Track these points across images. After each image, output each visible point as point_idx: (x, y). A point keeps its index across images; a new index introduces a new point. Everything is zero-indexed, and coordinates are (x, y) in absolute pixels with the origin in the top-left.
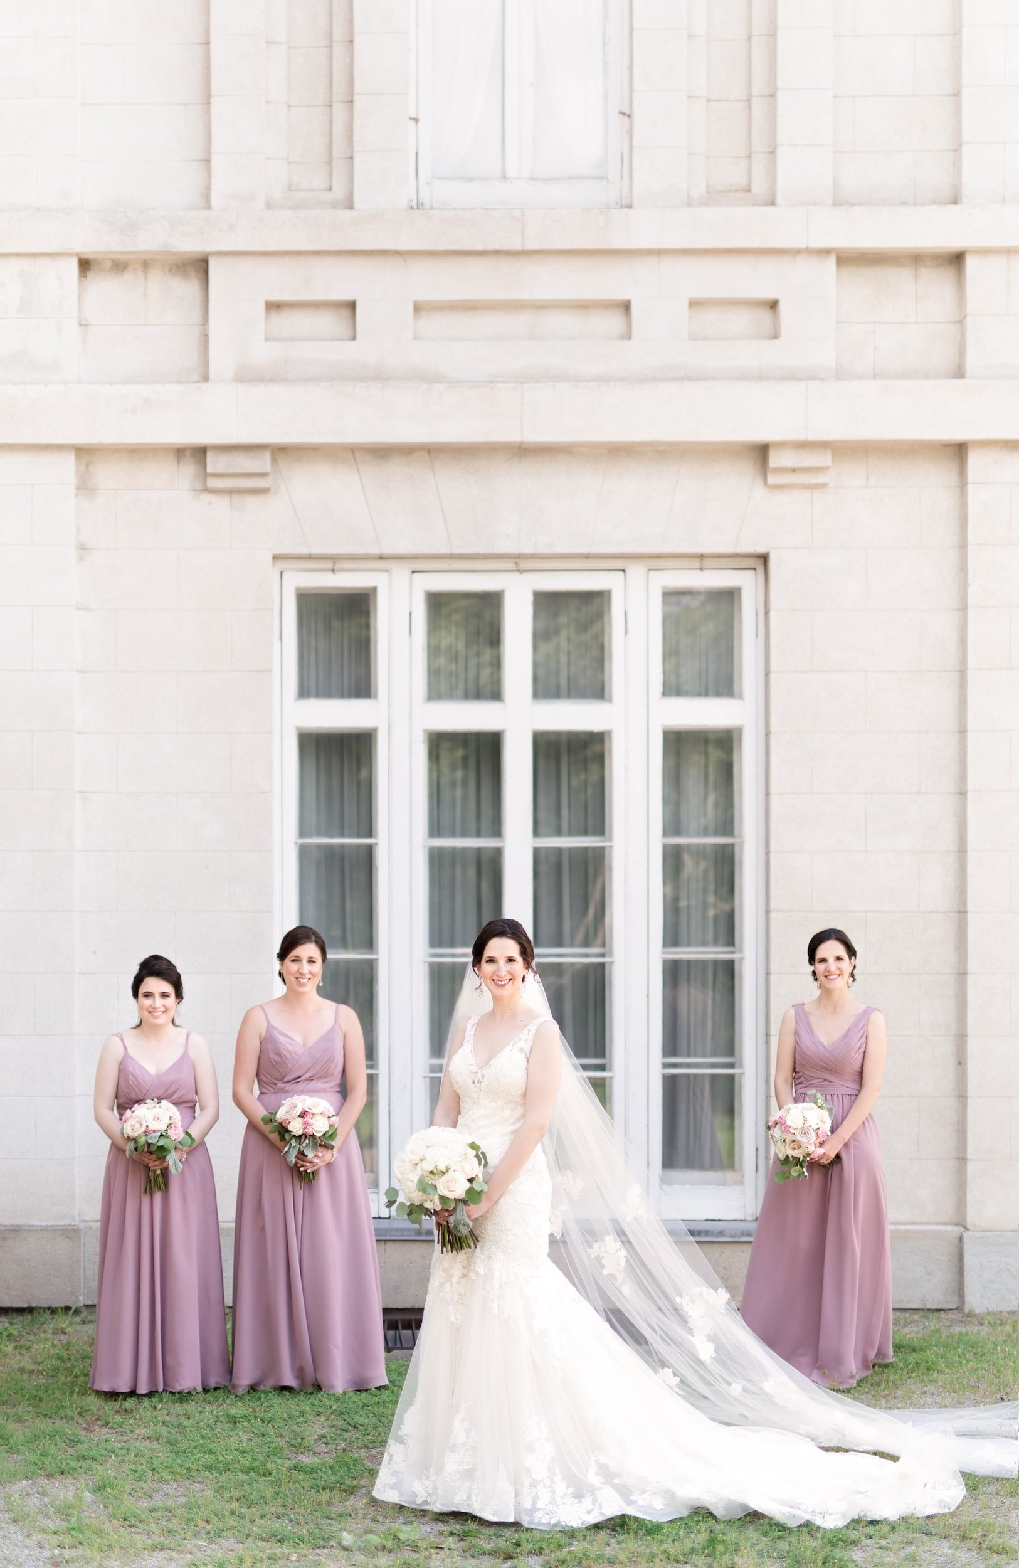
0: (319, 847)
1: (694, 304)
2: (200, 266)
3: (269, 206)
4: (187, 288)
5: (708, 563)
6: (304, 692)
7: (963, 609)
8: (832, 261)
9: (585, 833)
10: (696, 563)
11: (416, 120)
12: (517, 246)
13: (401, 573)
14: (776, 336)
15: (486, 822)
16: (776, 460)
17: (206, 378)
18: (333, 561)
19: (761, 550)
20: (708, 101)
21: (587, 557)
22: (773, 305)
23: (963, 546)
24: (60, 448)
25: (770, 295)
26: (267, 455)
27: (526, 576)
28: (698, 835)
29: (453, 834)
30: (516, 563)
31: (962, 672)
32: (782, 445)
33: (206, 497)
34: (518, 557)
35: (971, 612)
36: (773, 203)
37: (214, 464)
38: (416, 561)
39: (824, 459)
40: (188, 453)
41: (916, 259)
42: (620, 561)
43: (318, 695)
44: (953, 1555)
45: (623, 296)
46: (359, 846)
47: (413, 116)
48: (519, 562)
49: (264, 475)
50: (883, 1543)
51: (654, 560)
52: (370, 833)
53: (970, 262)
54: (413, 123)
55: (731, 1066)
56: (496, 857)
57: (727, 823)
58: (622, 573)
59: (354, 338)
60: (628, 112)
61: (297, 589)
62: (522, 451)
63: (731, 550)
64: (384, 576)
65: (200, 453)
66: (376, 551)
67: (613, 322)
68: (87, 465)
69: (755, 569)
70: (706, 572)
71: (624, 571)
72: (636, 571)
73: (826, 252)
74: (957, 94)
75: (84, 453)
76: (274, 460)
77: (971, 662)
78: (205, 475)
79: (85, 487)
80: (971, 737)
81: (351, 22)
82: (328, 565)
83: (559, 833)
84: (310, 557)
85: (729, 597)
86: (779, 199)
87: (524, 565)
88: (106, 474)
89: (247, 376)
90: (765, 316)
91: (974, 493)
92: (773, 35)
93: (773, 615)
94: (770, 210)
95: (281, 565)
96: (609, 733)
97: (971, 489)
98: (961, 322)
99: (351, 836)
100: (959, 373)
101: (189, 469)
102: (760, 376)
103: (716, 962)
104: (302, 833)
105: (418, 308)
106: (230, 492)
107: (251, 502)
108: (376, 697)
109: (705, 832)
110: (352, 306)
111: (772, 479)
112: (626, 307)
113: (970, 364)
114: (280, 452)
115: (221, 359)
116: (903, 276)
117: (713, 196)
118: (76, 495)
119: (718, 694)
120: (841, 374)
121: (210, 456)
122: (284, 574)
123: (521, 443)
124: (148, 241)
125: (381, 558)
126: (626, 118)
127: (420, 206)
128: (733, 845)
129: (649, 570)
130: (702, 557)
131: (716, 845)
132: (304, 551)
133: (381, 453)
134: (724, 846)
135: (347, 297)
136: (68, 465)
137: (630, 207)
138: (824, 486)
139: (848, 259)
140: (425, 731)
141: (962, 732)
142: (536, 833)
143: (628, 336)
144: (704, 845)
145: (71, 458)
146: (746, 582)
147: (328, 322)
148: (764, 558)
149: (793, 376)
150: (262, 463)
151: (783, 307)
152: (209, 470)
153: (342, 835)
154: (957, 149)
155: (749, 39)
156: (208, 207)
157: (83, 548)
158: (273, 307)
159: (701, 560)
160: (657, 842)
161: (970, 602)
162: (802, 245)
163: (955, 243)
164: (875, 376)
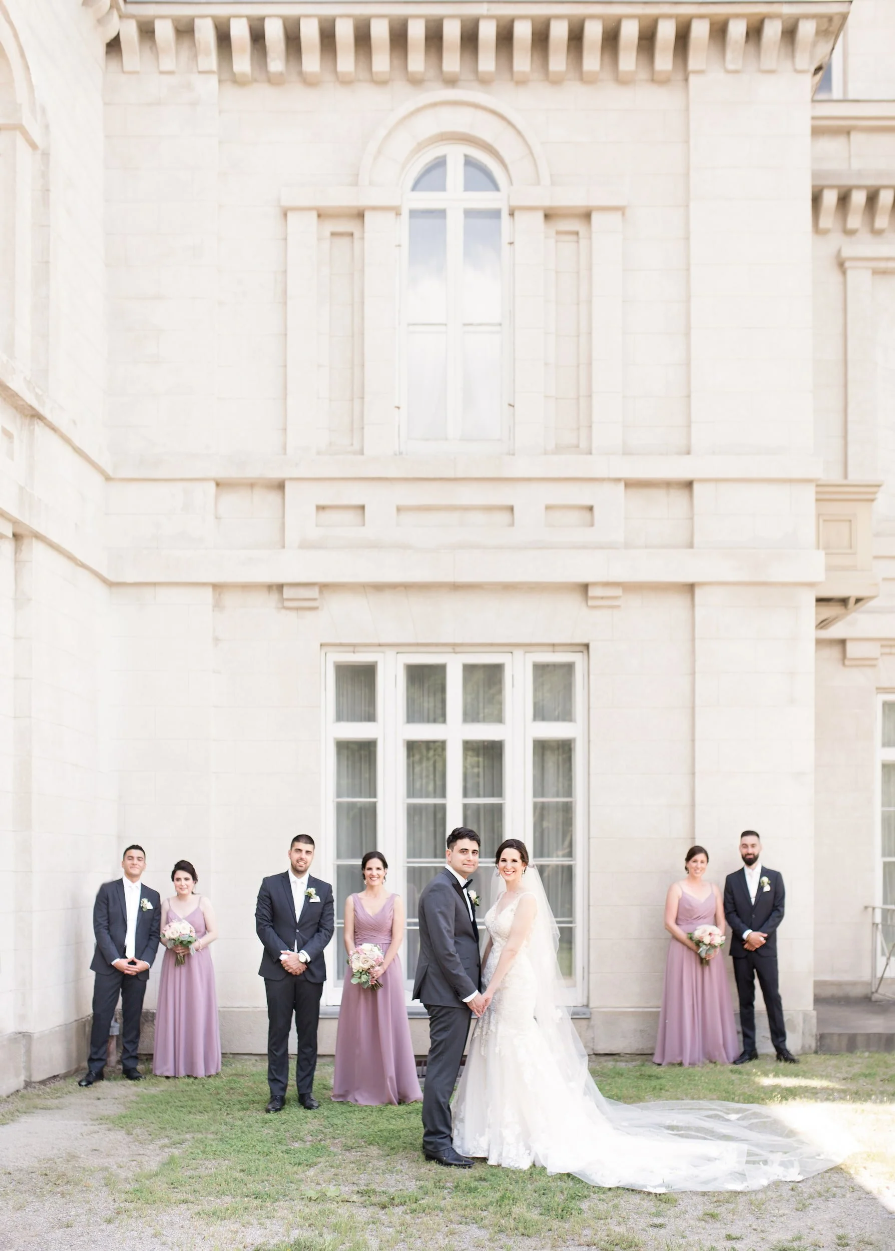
0: (348, 803)
1: (548, 508)
2: (280, 486)
3: (319, 453)
4: (273, 497)
5: (557, 648)
6: (339, 718)
7: (693, 673)
8: (622, 485)
9: (493, 796)
10: (551, 649)
11: (398, 408)
12: (451, 475)
13: (390, 654)
14: (592, 525)
15: (439, 790)
16: (592, 592)
17: (284, 547)
18: (354, 647)
19: (585, 641)
20: (557, 399)
21: (492, 645)
22: (591, 509)
23: (693, 639)
24: (204, 584)
25: (588, 503)
26: (317, 589)
27: (459, 655)
28: (553, 796)
29: (421, 797)
30: (454, 649)
31: (693, 708)
32: (595, 584)
33: (284, 612)
34: (454, 645)
35: (697, 676)
36: (591, 453)
37: (288, 593)
38: (398, 647)
39: (618, 592)
40: (274, 588)
41: (668, 484)
42: (510, 647)
43: (348, 720)
44: (640, 1203)
45: (510, 503)
46: (370, 803)
47: (397, 405)
48: (455, 647)
49: (315, 599)
50: (602, 1196)
51: (528, 647)
52: (375, 796)
53: (696, 486)
54: (397, 409)
55: (571, 922)
56: (443, 808)
57: (569, 791)
58: (510, 654)
59: (364, 525)
60: (512, 404)
61: (335, 663)
62: (456, 587)
63: (569, 641)
64: (381, 655)
65: (280, 587)
66: (376, 641)
67: (504, 517)
68: (220, 595)
69: (582, 652)
70: (556, 654)
71: (512, 653)
72: (518, 653)
73: (618, 480)
74: (689, 396)
75: (217, 587)
76: (321, 592)
77: (698, 702)
78: (283, 600)
79: (218, 605)
80: (697, 743)
81: (363, 354)
82: (351, 649)
83: (478, 796)
84: (341, 645)
85: (569, 668)
86: (594, 452)
87: (458, 649)
88: (230, 599)
89: (306, 545)
90: (587, 514)
91: (699, 612)
92: (590, 364)
93: (591, 677)
94: (589, 457)
95: (325, 649)
96: (504, 741)
97: (697, 608)
98: (692, 519)
99: (365, 797)
100: (691, 546)
101: (275, 596)
102: (584, 547)
103: (563, 866)
104: (339, 795)
105: (399, 509)
106: (297, 609)
107: (309, 615)
108: (377, 722)
109: (558, 795)
110: (363, 508)
111: (590, 603)
112: (512, 509)
113: (697, 540)
114: (324, 587)
115: (292, 536)
116: (660, 495)
117: (559, 449)
118: (213, 611)
119: (564, 720)
120: (627, 546)
121: (285, 590)
122: (327, 654)
123: (454, 582)
124: (252, 472)
125: (380, 645)
126: (511, 408)
127: (401, 453)
128: (571, 802)
129: (526, 652)
130: (554, 645)
131: (563, 802)
132: (338, 641)
133: (379, 588)
134: (567, 802)
135: (360, 503)
136: (208, 593)
137: (513, 454)
138: (618, 607)
139: (631, 484)
140: (404, 740)
141: (693, 740)
142: (465, 795)
143: (512, 524)
144: (557, 802)
145: (210, 589)
146: (577, 659)
147: (350, 517)
148: (587, 646)
149: (601, 547)
150: (314, 593)
151: (595, 509)
152: (285, 596)
153: (360, 797)
154: (689, 426)
155: (578, 366)
156: (285, 453)
157: (217, 640)
158: (320, 508)
159: (554, 647)
160: (530, 800)
161: (697, 669)
162: (605, 476)
163: (687, 475)
164: (646, 547)
